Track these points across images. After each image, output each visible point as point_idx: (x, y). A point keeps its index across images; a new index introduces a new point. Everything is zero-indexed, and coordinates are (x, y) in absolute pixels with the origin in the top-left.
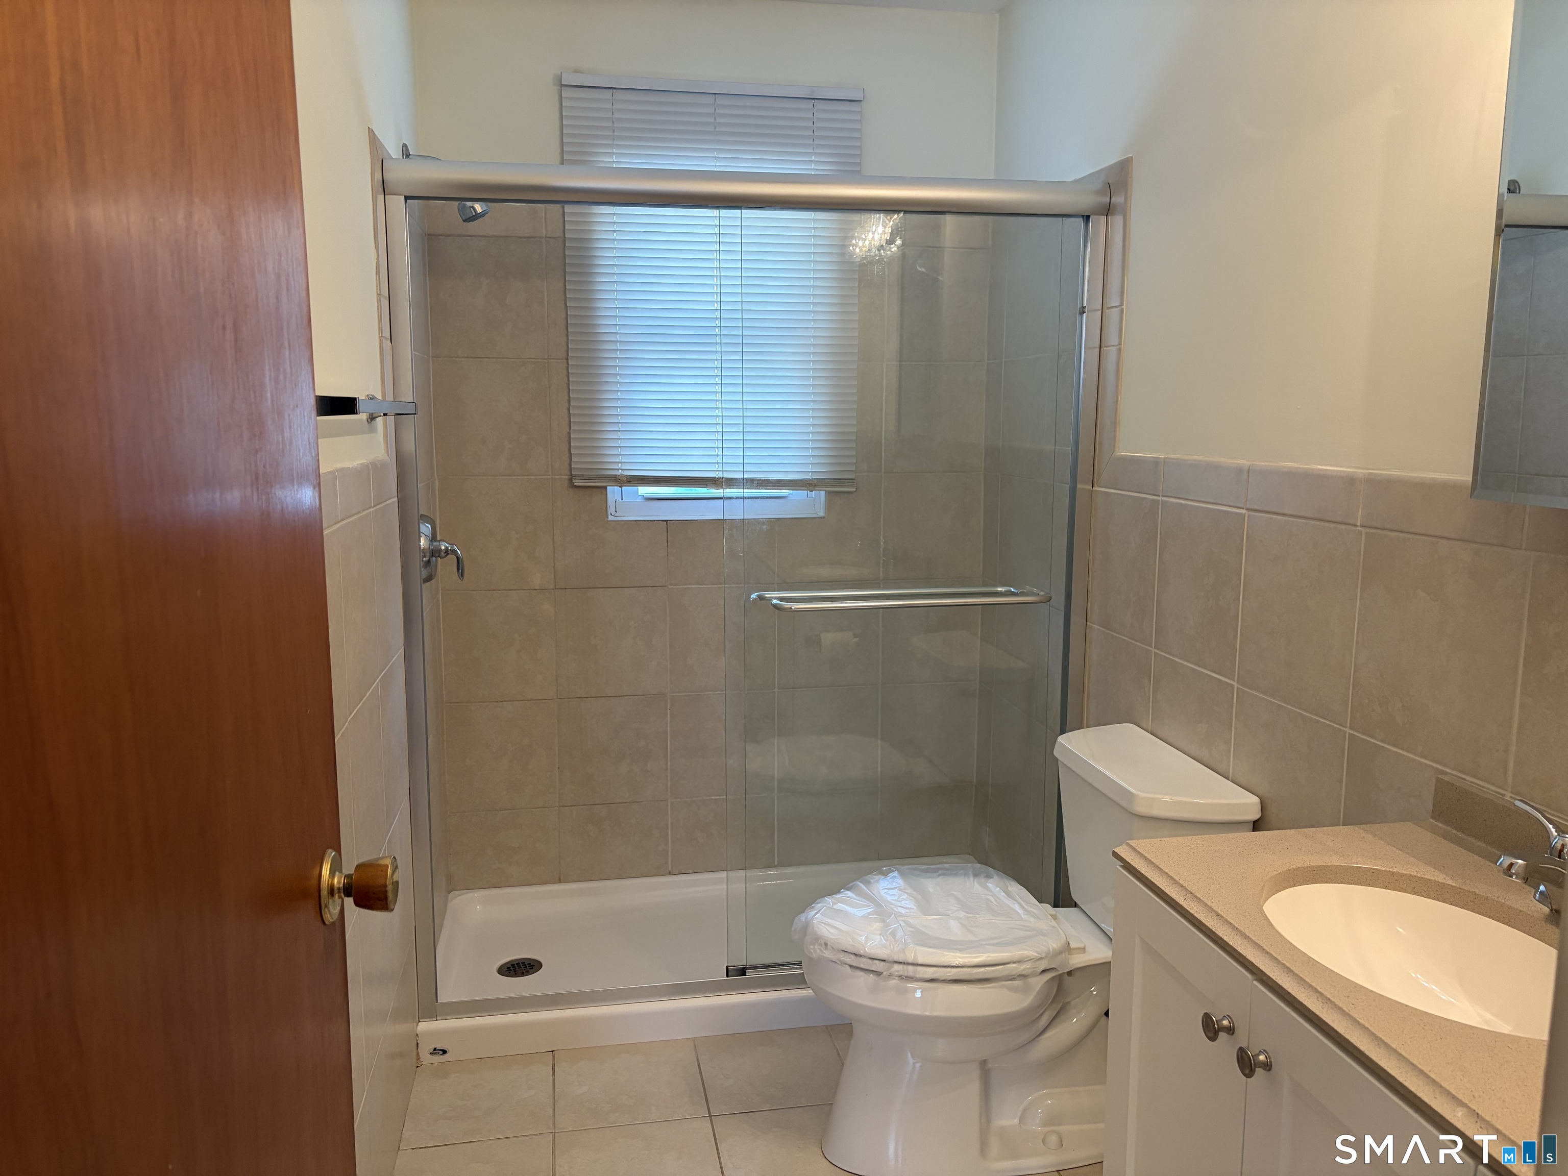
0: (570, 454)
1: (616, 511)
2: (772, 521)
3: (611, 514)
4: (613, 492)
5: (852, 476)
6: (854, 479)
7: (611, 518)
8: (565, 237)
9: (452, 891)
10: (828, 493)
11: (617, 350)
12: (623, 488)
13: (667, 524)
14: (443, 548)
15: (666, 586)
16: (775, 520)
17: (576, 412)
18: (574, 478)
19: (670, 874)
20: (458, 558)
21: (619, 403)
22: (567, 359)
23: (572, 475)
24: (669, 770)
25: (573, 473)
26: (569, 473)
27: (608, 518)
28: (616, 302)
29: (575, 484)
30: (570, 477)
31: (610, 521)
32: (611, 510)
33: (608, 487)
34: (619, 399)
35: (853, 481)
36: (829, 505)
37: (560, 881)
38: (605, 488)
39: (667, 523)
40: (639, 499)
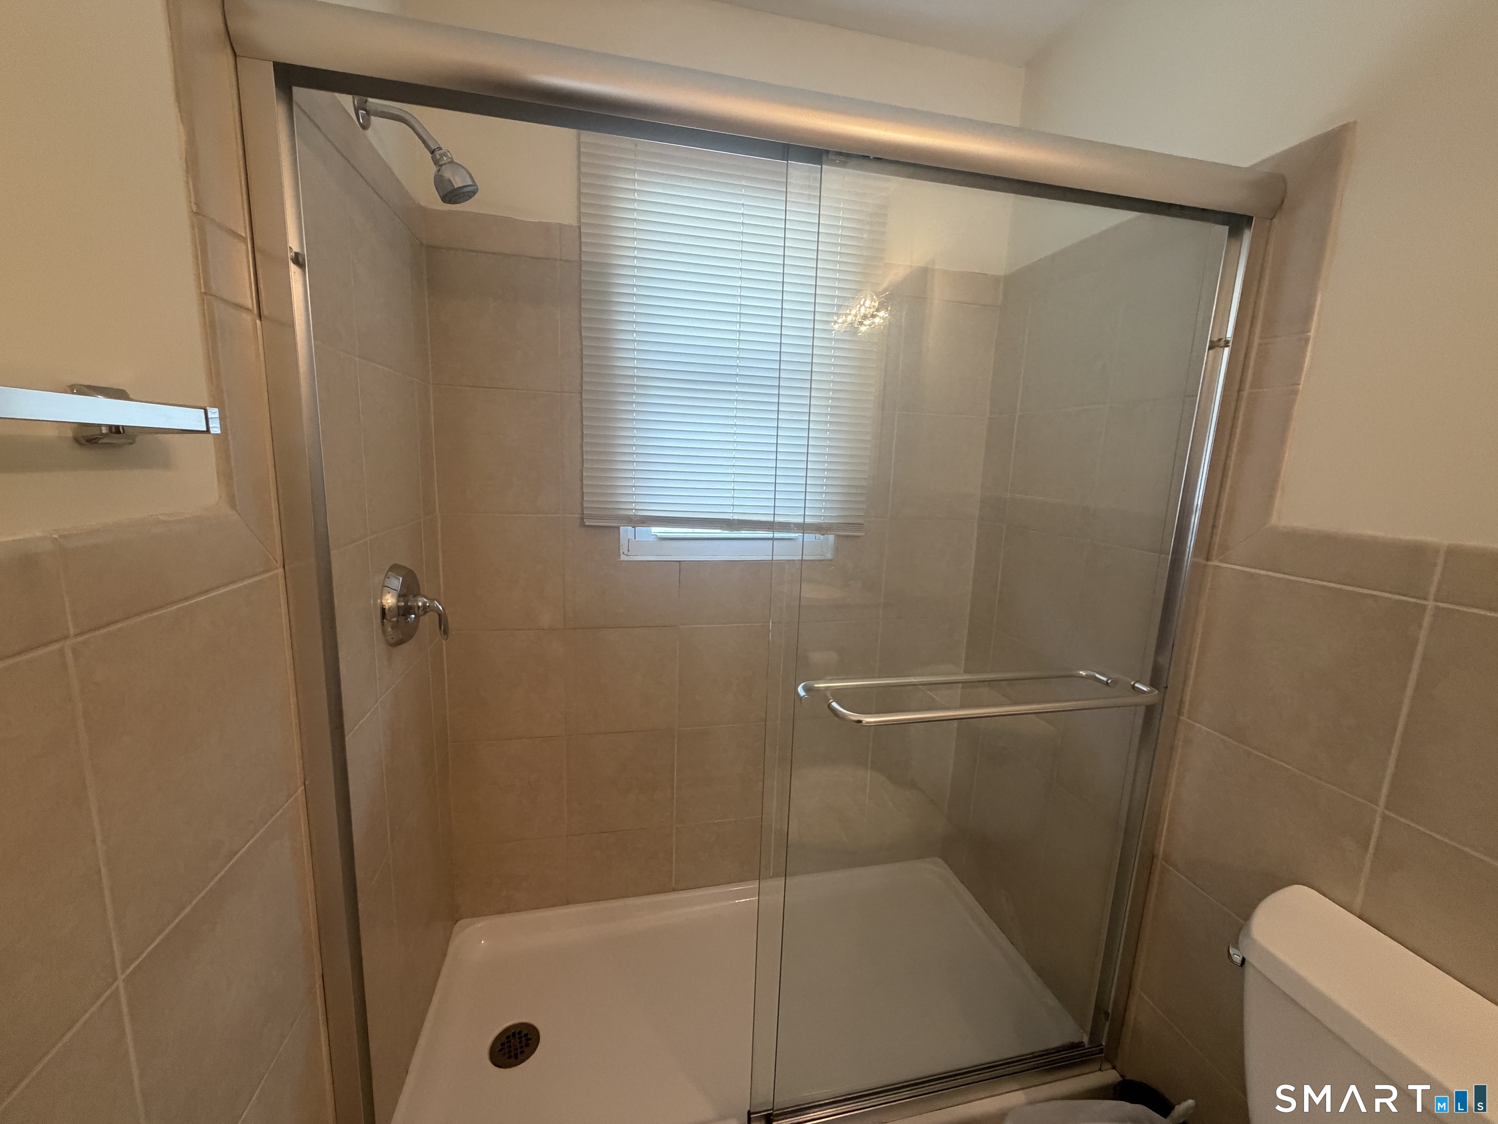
0: (583, 493)
1: (628, 550)
2: (782, 563)
3: (623, 553)
4: (627, 531)
5: (860, 521)
6: (862, 524)
7: (623, 558)
8: (581, 260)
9: (457, 921)
10: (838, 537)
11: (634, 385)
12: (637, 528)
13: (680, 565)
14: (420, 604)
15: (676, 626)
16: (785, 561)
17: (589, 449)
18: (585, 517)
19: (674, 890)
20: (440, 615)
21: (635, 441)
22: (581, 393)
23: (583, 514)
24: (675, 800)
25: (585, 513)
26: (581, 512)
27: (620, 558)
28: (635, 334)
29: (586, 524)
30: (581, 516)
31: (622, 561)
32: (624, 548)
33: (621, 527)
34: (635, 437)
35: (862, 526)
36: (837, 549)
37: (568, 903)
38: (618, 528)
39: (680, 563)
40: (651, 539)
